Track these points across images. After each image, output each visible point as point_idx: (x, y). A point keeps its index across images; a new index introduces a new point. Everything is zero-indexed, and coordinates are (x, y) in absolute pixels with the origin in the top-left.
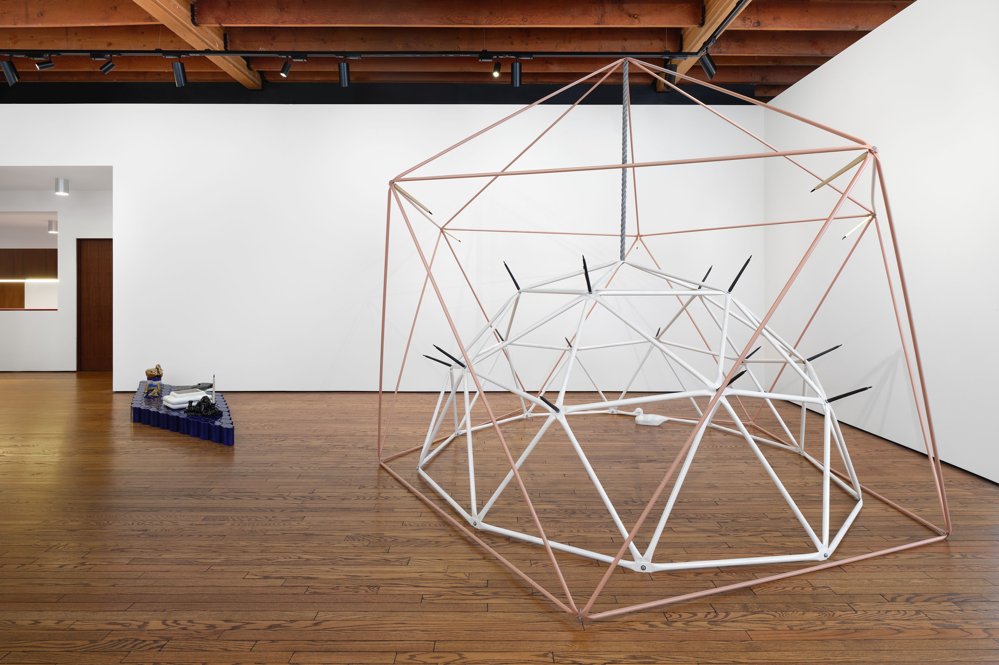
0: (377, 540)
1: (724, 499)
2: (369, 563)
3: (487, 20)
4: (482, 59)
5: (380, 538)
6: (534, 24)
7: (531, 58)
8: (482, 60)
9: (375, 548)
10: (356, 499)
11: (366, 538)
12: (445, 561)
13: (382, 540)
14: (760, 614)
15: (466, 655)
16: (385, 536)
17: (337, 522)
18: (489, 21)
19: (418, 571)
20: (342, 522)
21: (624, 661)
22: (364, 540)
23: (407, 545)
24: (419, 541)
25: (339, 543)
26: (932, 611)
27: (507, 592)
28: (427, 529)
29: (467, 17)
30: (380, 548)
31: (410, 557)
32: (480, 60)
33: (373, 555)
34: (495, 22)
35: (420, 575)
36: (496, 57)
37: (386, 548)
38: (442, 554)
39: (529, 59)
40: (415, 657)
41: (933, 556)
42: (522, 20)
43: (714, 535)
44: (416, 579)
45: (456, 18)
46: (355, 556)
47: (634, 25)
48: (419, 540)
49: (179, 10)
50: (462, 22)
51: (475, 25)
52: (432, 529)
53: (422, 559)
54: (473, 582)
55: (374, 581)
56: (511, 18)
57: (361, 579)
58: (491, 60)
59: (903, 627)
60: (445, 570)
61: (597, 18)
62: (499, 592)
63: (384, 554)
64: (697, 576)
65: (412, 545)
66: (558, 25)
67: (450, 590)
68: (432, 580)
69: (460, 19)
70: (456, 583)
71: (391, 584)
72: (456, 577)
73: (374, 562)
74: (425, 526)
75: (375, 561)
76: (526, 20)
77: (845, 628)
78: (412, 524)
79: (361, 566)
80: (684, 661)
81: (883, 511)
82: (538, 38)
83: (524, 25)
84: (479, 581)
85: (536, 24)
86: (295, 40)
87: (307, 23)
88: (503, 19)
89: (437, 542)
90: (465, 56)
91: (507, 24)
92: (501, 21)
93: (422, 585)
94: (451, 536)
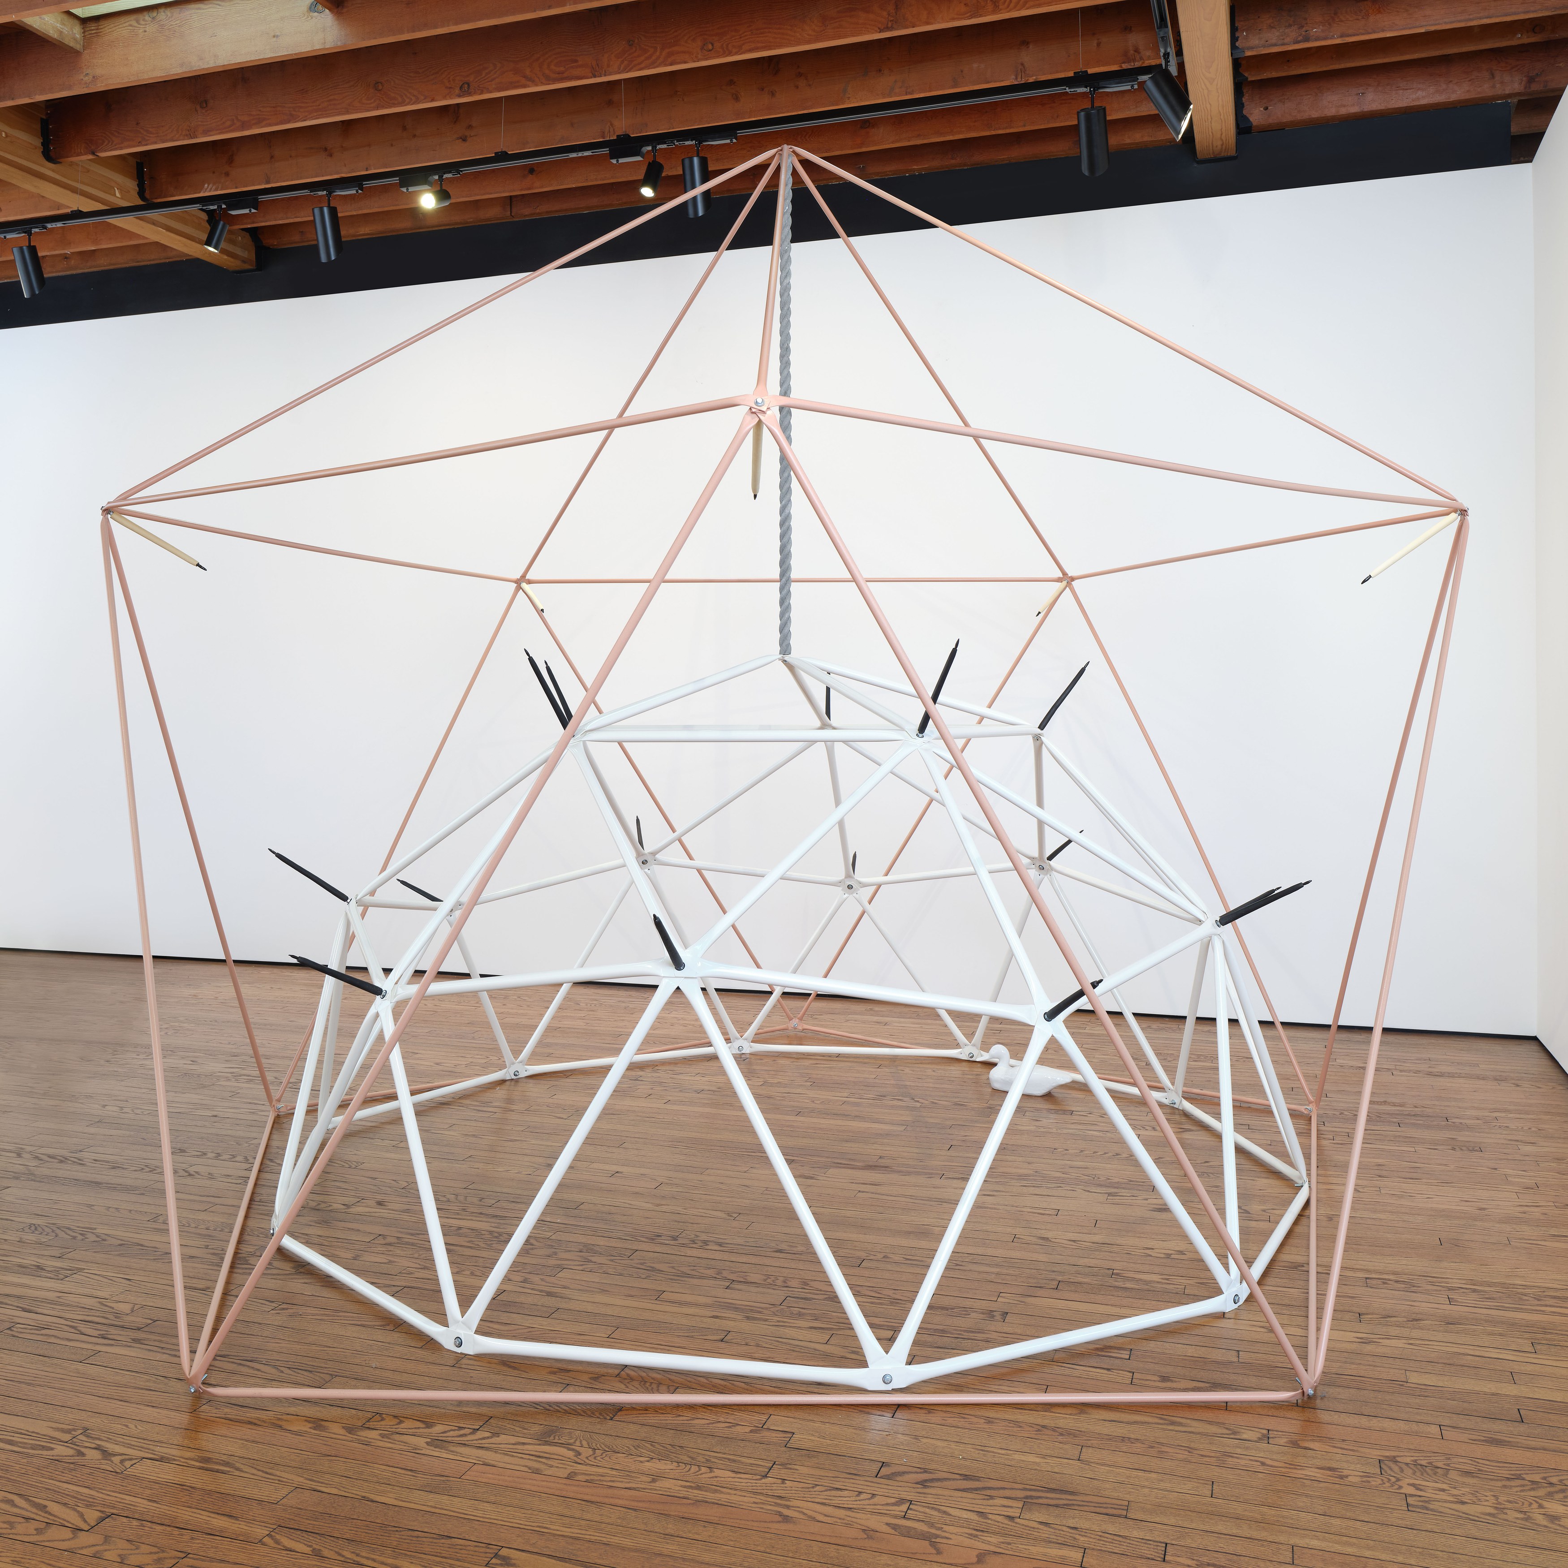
3: (622, 62)
4: (617, 157)
6: (730, 54)
7: (731, 140)
8: (617, 161)
18: (626, 62)
29: (576, 61)
32: (614, 161)
34: (639, 64)
36: (650, 148)
39: (728, 141)
42: (702, 49)
45: (553, 67)
47: (981, 16)
49: (8, 139)
50: (565, 75)
51: (595, 76)
56: (676, 49)
58: (639, 158)
61: (885, 14)
66: (788, 46)
69: (562, 69)
76: (710, 47)
82: (800, 75)
83: (706, 59)
85: (736, 54)
86: (272, 157)
87: (249, 127)
88: (658, 53)
90: (580, 154)
91: (666, 65)
92: (654, 58)
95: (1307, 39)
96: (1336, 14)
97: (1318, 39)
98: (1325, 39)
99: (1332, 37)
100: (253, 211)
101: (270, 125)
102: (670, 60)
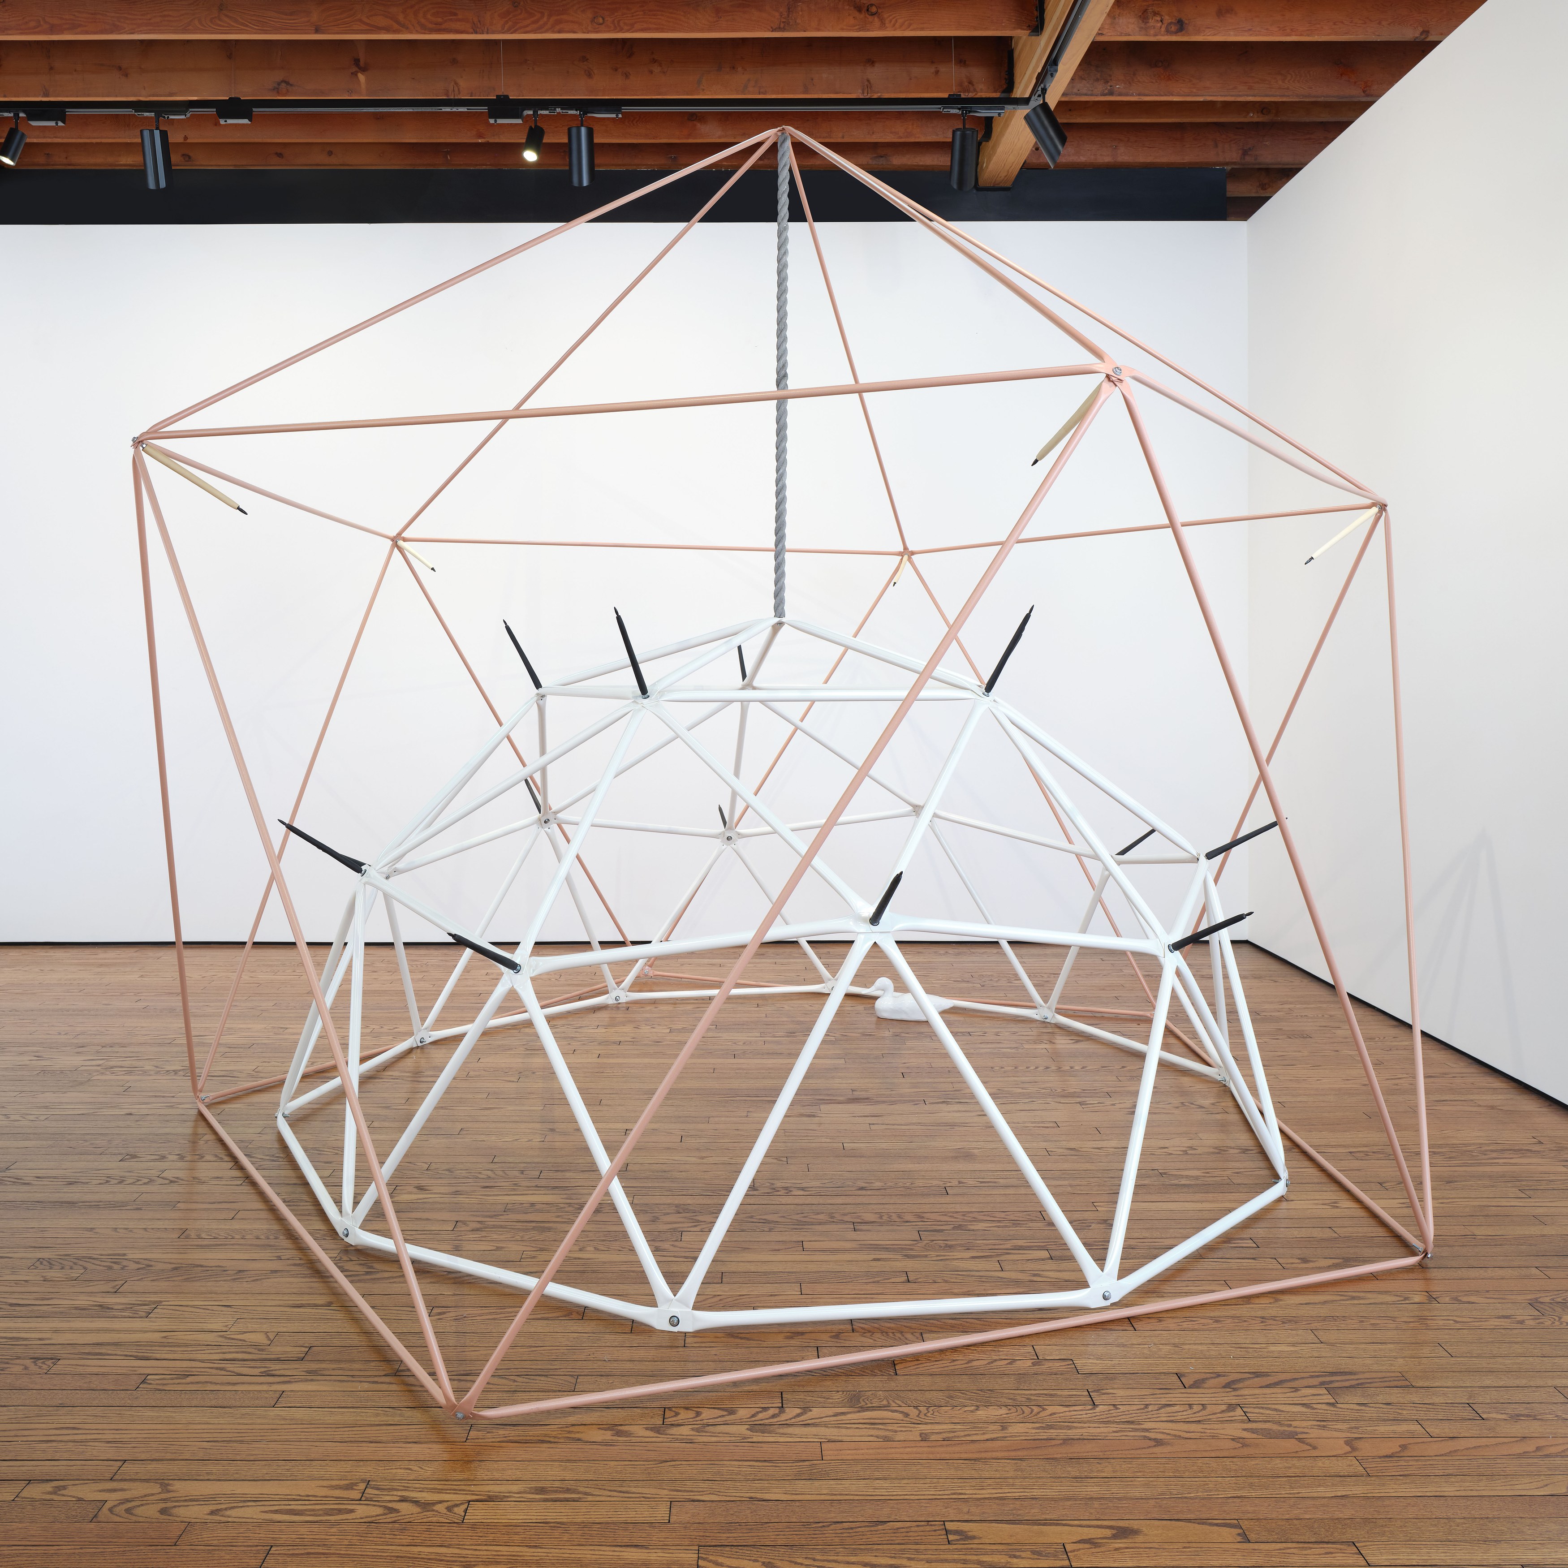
0: (104, 1266)
1: (971, 1182)
2: (61, 1313)
3: (507, 22)
4: (496, 117)
5: (112, 1262)
6: (621, 30)
7: (617, 116)
8: (496, 121)
9: (91, 1284)
10: (100, 1184)
11: (81, 1263)
12: (235, 1310)
13: (116, 1266)
14: (879, 1412)
15: (177, 1485)
16: (126, 1259)
17: (31, 1230)
18: (510, 23)
19: (165, 1328)
20: (42, 1231)
21: (514, 1497)
22: (75, 1267)
23: (168, 1278)
24: (200, 1268)
25: (13, 1273)
26: (1265, 1406)
27: (341, 1369)
28: (232, 1245)
29: (456, 14)
30: (102, 1282)
31: (161, 1302)
32: (492, 121)
33: (79, 1298)
34: (527, 26)
35: (165, 1337)
36: (531, 112)
37: (116, 1283)
38: (238, 1296)
39: (614, 116)
40: (65, 1489)
41: (1359, 1298)
42: (592, 21)
43: (892, 1256)
44: (151, 1344)
45: (429, 16)
46: (37, 1299)
47: (868, 30)
48: (202, 1266)
50: (443, 26)
51: (476, 33)
52: (245, 1245)
53: (187, 1306)
54: (277, 1350)
55: (52, 1348)
56: (567, 16)
57: (26, 1345)
58: (519, 121)
59: (1175, 1436)
60: (226, 1326)
61: (777, 15)
62: (324, 1369)
63: (104, 1295)
64: (792, 1338)
65: (180, 1278)
66: (680, 32)
67: (216, 1365)
68: (187, 1345)
69: (440, 20)
70: (237, 1353)
71: (89, 1354)
72: (244, 1341)
73: (74, 1311)
74: (233, 1238)
75: (76, 1308)
76: (601, 20)
77: (1045, 1437)
78: (203, 1235)
79: (40, 1319)
80: (643, 1497)
81: (1327, 1207)
82: (654, 61)
83: (596, 32)
84: (288, 1349)
85: (628, 31)
88: (546, 19)
89: (240, 1271)
90: (454, 109)
91: (554, 32)
92: (541, 23)
93: (158, 1356)
94: (279, 1258)
95: (1111, 93)
96: (1134, 74)
97: (1120, 95)
98: (1127, 95)
99: (1132, 95)
100: (60, 124)
101: (87, 33)
102: (557, 28)
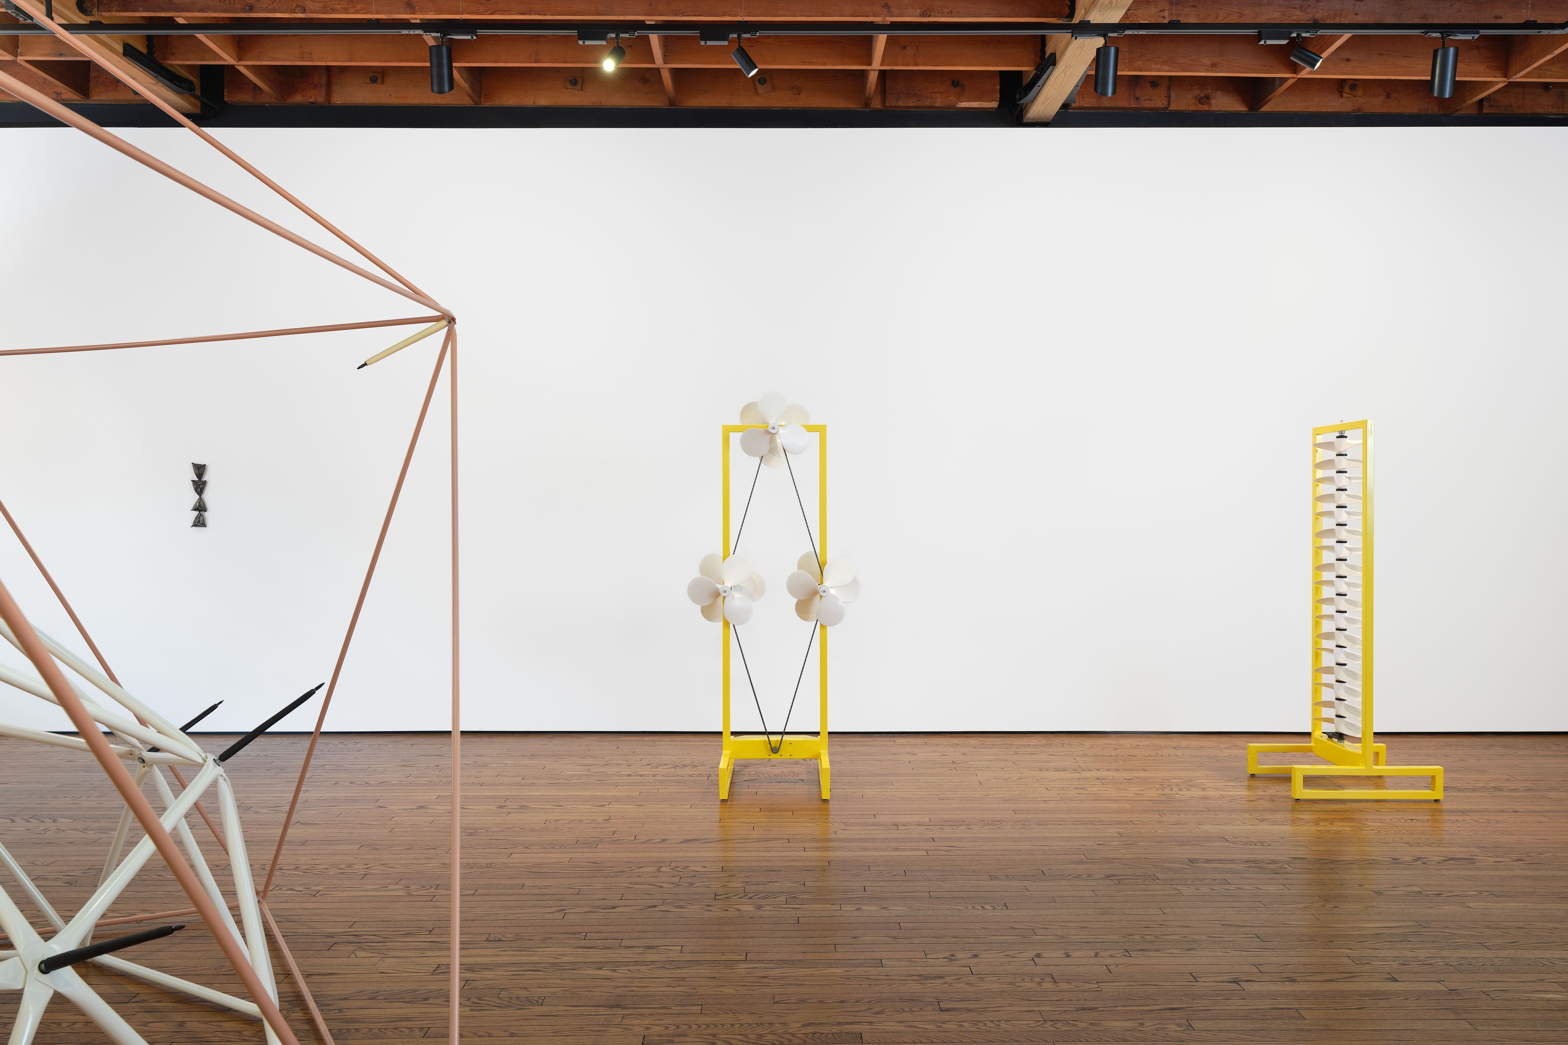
0: (485, 1000)
2: (500, 966)
5: (479, 1004)
9: (489, 986)
11: (505, 1003)
12: (377, 970)
13: (475, 1000)
16: (469, 1006)
17: (568, 1033)
19: (425, 958)
20: (557, 1032)
22: (508, 999)
23: (430, 992)
24: (406, 1000)
25: (555, 993)
27: (312, 939)
28: (380, 1022)
30: (480, 987)
31: (431, 975)
35: (423, 953)
37: (469, 987)
38: (375, 980)
44: (431, 950)
46: (523, 975)
48: (405, 1002)
52: (369, 1022)
53: (412, 972)
54: (351, 948)
55: (494, 947)
57: (511, 947)
60: (383, 960)
62: (323, 939)
63: (475, 979)
65: (421, 992)
67: (389, 939)
68: (408, 949)
70: (376, 946)
71: (469, 944)
72: (371, 953)
73: (491, 967)
74: (380, 1029)
75: (491, 969)
78: (407, 1031)
79: (512, 962)
84: (343, 948)
89: (373, 999)
93: (425, 943)
94: (340, 1010)
